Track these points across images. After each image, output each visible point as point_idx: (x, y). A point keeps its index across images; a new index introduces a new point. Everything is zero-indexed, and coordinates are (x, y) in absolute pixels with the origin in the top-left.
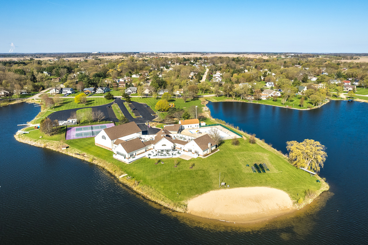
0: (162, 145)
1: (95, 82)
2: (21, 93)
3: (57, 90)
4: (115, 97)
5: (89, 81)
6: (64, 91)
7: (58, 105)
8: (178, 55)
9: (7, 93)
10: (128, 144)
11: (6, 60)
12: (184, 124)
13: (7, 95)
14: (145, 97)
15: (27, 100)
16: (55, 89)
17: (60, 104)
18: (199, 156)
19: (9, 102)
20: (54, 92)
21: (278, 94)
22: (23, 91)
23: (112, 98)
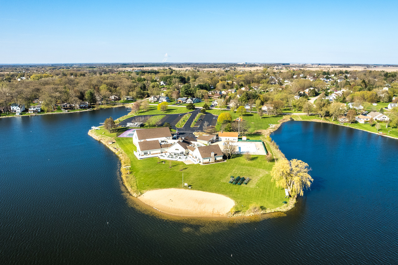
0: (176, 149)
1: (191, 92)
2: (127, 99)
3: (155, 98)
4: (196, 107)
5: (186, 91)
6: (161, 99)
7: (145, 111)
8: (334, 67)
9: (117, 98)
10: (145, 144)
11: (148, 69)
12: (221, 136)
13: (116, 100)
14: (226, 110)
15: (128, 104)
16: (154, 97)
17: (147, 110)
18: (200, 163)
19: (113, 105)
20: (153, 99)
21: (384, 118)
22: (128, 97)
23: (192, 108)
